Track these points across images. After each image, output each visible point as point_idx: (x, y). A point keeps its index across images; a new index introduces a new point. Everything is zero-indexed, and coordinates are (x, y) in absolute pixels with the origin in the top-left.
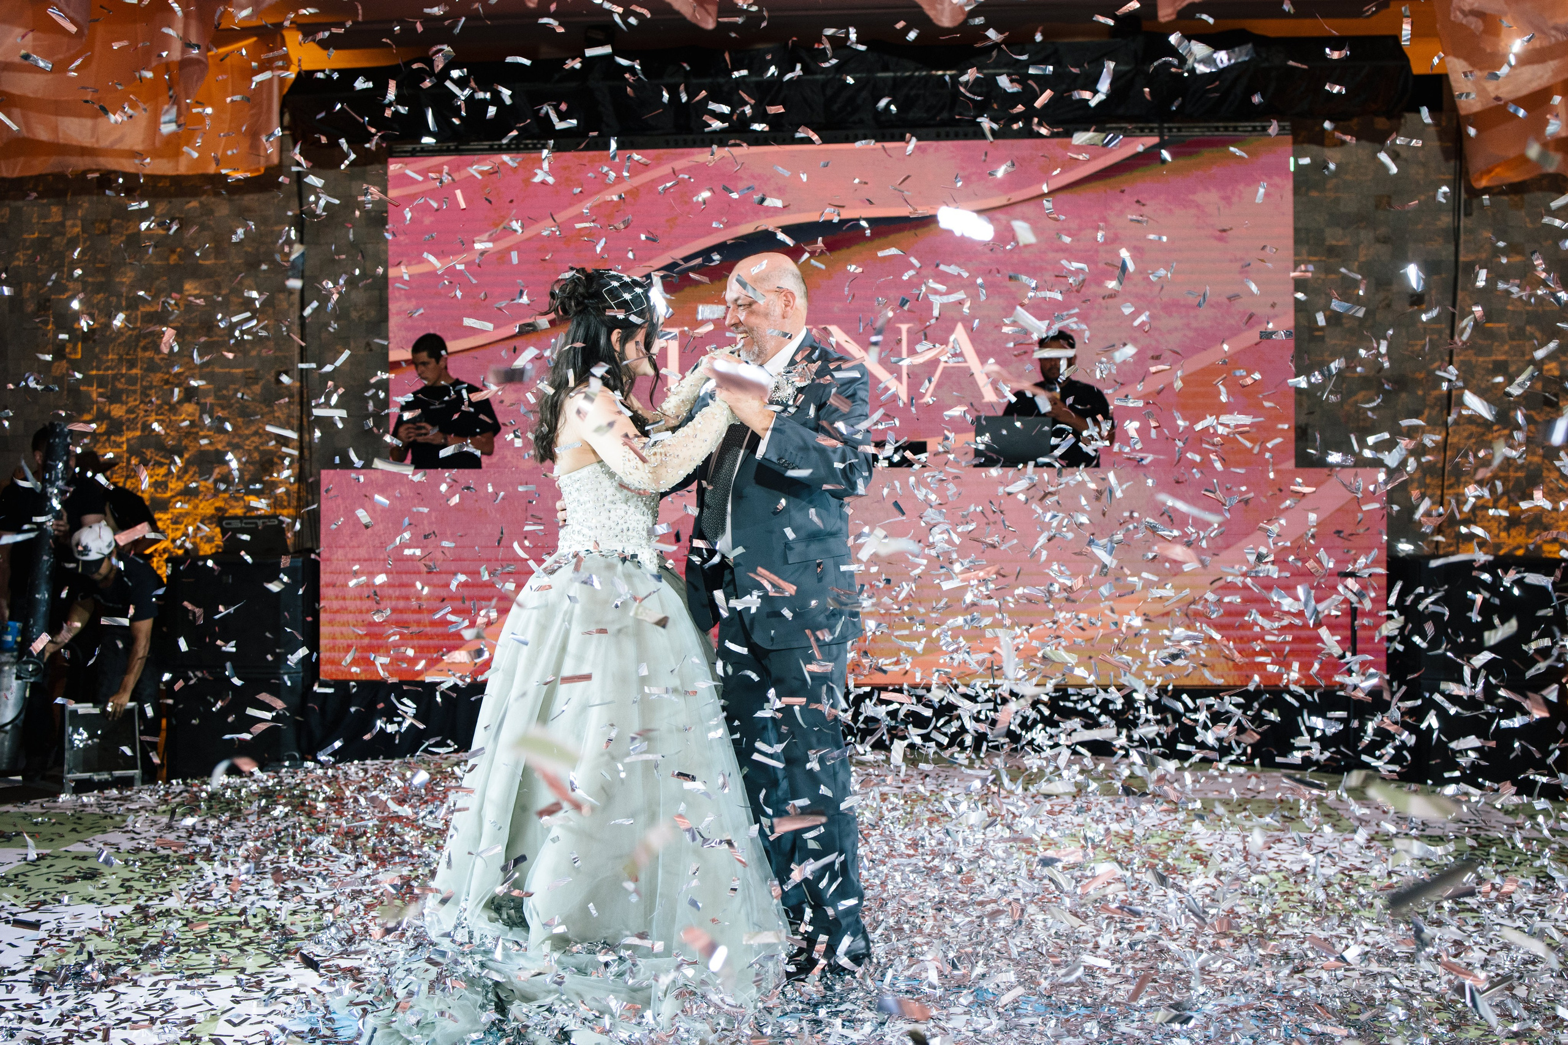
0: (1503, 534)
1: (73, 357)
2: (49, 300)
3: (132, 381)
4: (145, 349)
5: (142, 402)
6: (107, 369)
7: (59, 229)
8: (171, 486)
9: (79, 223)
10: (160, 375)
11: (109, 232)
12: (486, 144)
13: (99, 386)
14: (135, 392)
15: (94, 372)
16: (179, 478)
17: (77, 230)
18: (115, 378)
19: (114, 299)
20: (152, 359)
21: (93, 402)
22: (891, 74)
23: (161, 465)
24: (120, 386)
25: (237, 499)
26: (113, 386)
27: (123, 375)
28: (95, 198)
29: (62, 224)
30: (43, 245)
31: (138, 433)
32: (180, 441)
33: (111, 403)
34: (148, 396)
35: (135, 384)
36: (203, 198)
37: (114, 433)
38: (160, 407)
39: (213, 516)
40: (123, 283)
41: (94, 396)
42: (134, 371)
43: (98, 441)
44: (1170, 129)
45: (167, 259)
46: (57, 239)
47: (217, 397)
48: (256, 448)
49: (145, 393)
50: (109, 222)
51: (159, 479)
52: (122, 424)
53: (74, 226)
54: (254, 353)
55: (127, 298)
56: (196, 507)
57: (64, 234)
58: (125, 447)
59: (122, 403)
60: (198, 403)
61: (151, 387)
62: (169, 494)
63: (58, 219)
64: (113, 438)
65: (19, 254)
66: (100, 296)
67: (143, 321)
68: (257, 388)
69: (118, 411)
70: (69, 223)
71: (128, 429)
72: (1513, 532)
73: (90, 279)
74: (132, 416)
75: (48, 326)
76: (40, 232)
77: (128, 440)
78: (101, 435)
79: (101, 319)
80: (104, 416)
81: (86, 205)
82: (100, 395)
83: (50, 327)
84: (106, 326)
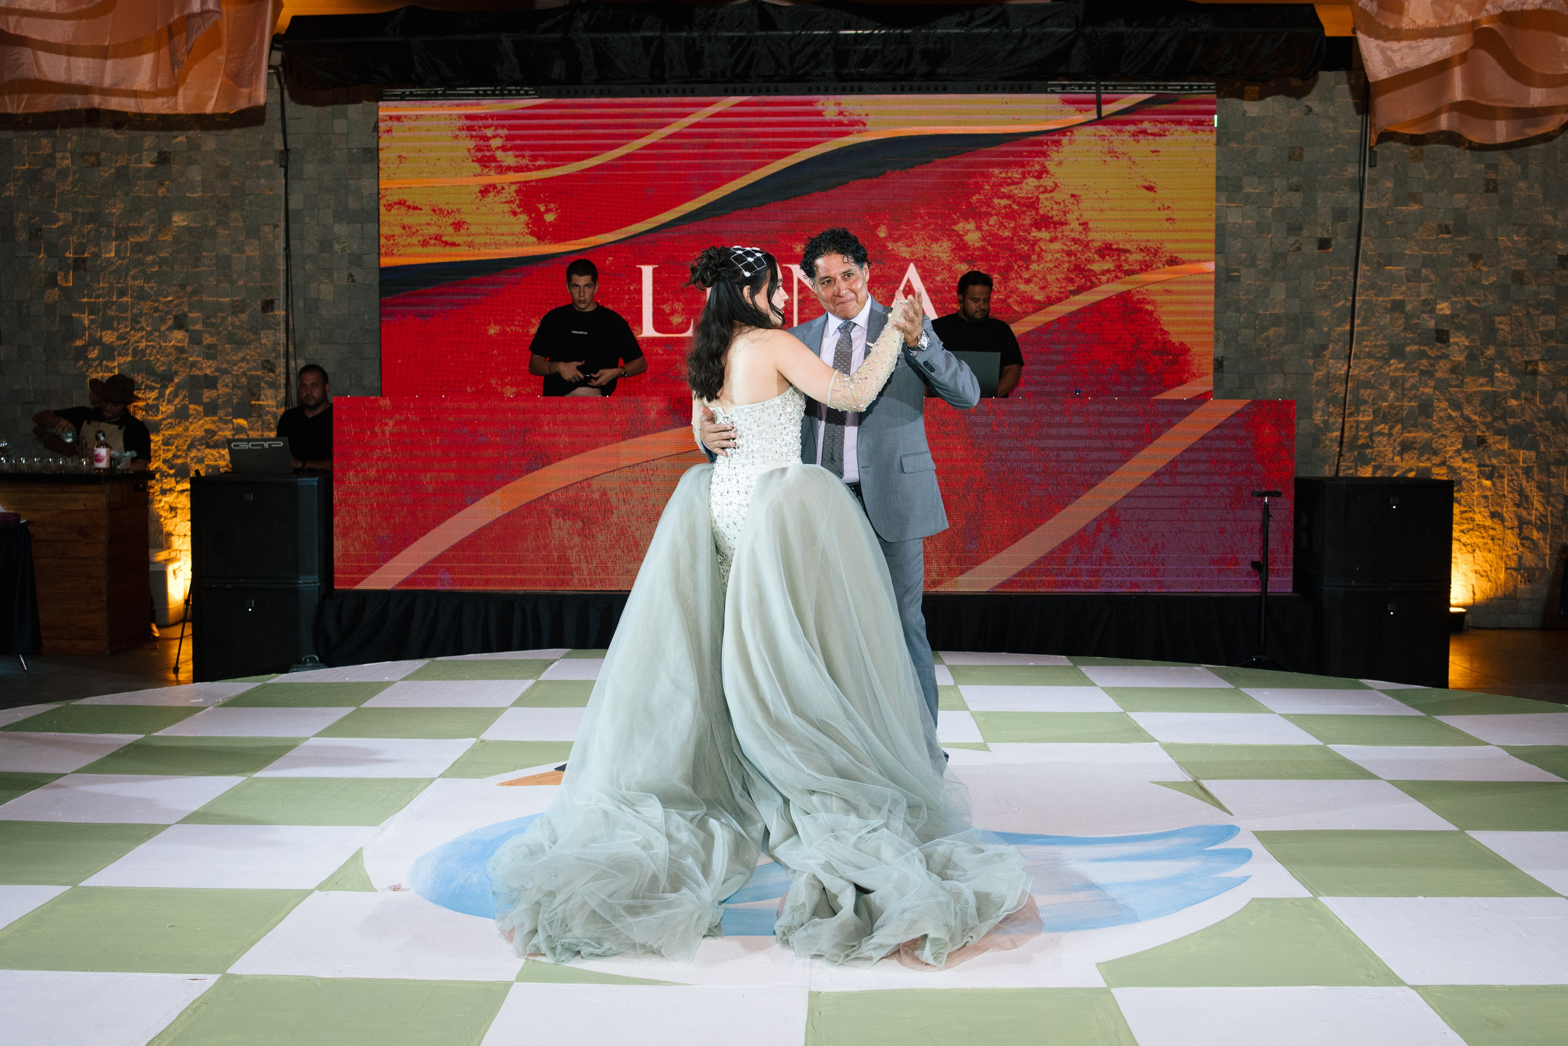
0: (1397, 458)
1: (64, 285)
2: (40, 230)
3: (123, 308)
4: (135, 278)
5: (132, 329)
6: (98, 297)
7: (49, 161)
8: (162, 409)
9: (69, 155)
10: (149, 303)
11: (99, 164)
12: (472, 90)
13: (91, 313)
14: (125, 319)
15: (86, 300)
16: (169, 402)
17: (67, 162)
18: (106, 305)
19: (105, 230)
20: (142, 288)
21: (85, 329)
22: (853, 32)
23: (152, 389)
24: (111, 313)
25: (226, 422)
26: (105, 313)
27: (113, 303)
28: (84, 130)
29: (52, 156)
30: (33, 176)
31: (130, 359)
32: (170, 366)
33: (103, 330)
34: (138, 323)
35: (126, 311)
36: (190, 133)
37: (106, 359)
38: (150, 333)
39: (203, 438)
40: (112, 214)
41: (86, 322)
42: (125, 299)
43: (91, 366)
44: (1106, 87)
45: (156, 192)
46: (48, 170)
47: (206, 325)
48: (244, 374)
49: (135, 320)
50: (98, 155)
51: (150, 402)
52: (114, 350)
53: (63, 158)
54: (241, 283)
55: (117, 228)
56: (186, 429)
57: (54, 166)
59: (113, 330)
60: (187, 331)
61: (141, 315)
62: (160, 417)
63: (49, 151)
64: (105, 363)
65: (11, 185)
66: (90, 226)
67: (132, 251)
68: (244, 317)
69: (109, 337)
70: (59, 155)
71: (119, 354)
72: (1406, 456)
73: (80, 210)
74: (124, 342)
75: (40, 254)
76: (30, 164)
77: (119, 365)
78: (94, 360)
79: (91, 249)
80: (95, 342)
81: (75, 138)
82: (92, 322)
83: (41, 256)
84: (96, 256)
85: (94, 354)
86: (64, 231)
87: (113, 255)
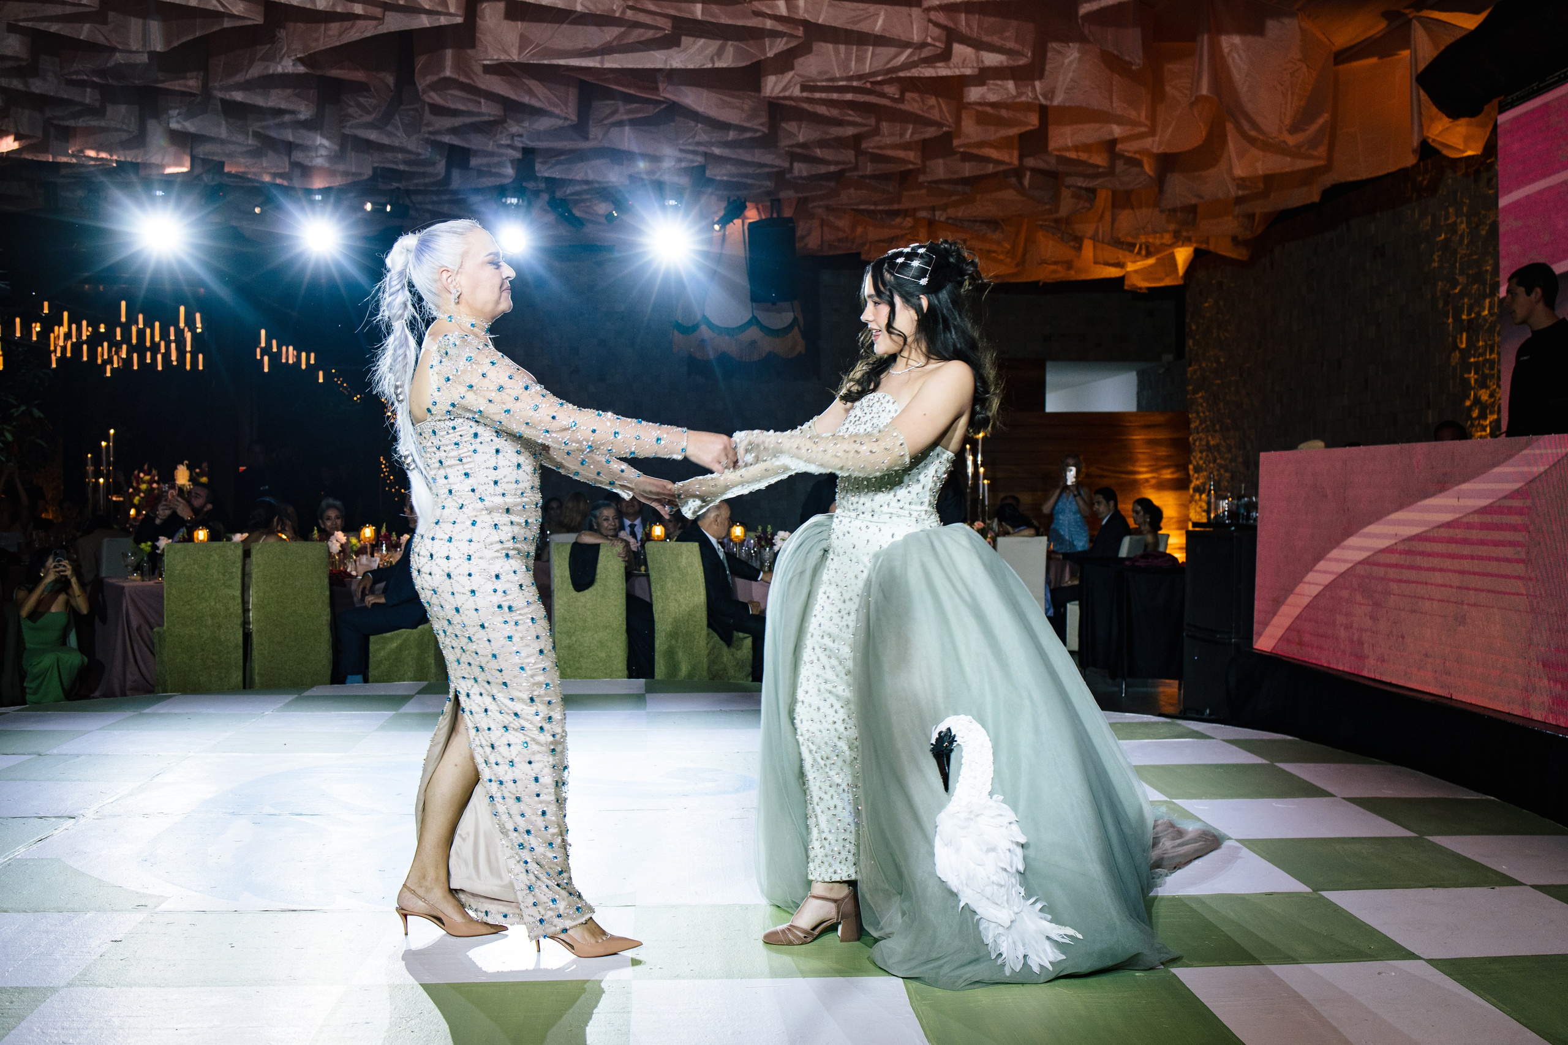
1: (1461, 346)
2: (1449, 295)
3: (1491, 365)
5: (1498, 386)
6: (1479, 356)
7: (1453, 229)
9: (1464, 218)
11: (1479, 224)
13: (1475, 373)
14: (1493, 376)
15: (1472, 360)
17: (1463, 226)
18: (1483, 364)
19: (1483, 288)
21: (1472, 388)
24: (1487, 371)
26: (1483, 372)
27: (1487, 361)
29: (1454, 223)
30: (1446, 245)
31: (1495, 417)
33: (1481, 389)
35: (1492, 369)
37: (1482, 418)
40: (1487, 271)
41: (1473, 382)
42: (1493, 356)
46: (1454, 237)
50: (1479, 214)
52: (1486, 408)
53: (1462, 222)
57: (1455, 232)
58: (1488, 430)
59: (1487, 387)
63: (1452, 218)
64: (1481, 422)
65: (1435, 256)
66: (1476, 286)
69: (1484, 396)
70: (1458, 220)
71: (1491, 413)
73: (1470, 272)
74: (1493, 400)
75: (1448, 319)
76: (1445, 234)
77: (1490, 423)
78: (1475, 419)
79: (1477, 309)
80: (1477, 401)
81: (1468, 201)
82: (1476, 380)
83: (1450, 320)
84: (1478, 314)
85: (1475, 414)
86: (1462, 294)
87: (1486, 312)
